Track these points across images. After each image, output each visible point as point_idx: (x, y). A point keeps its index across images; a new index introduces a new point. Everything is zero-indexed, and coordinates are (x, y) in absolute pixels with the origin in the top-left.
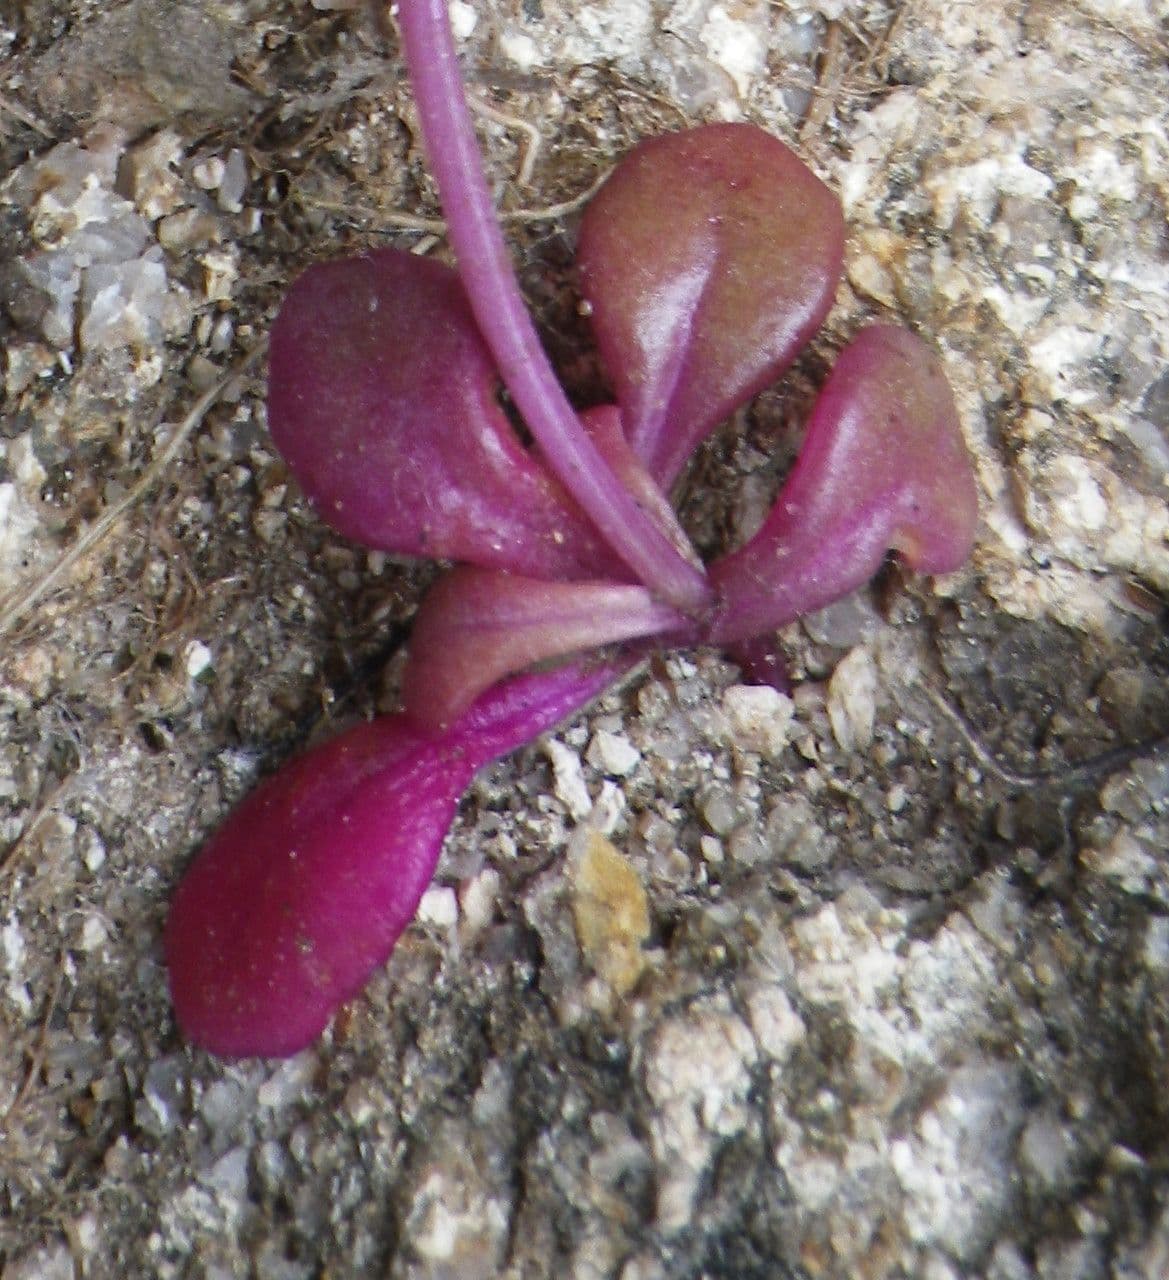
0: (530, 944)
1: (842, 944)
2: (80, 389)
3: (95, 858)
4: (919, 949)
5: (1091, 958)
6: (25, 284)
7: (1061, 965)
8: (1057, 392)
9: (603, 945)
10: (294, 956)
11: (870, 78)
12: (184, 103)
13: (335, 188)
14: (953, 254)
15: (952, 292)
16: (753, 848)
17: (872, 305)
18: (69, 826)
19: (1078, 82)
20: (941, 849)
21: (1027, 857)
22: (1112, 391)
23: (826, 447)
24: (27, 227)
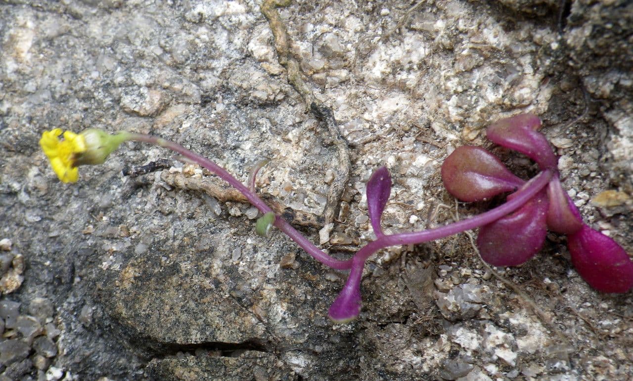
0: (617, 216)
1: (620, 150)
2: (490, 303)
3: (588, 304)
4: (621, 133)
5: (627, 97)
6: (466, 314)
7: (627, 103)
8: (500, 96)
9: (618, 201)
10: (618, 267)
11: (428, 132)
12: (430, 278)
13: (448, 247)
14: (469, 117)
15: (478, 118)
16: (594, 165)
17: (480, 135)
18: (582, 310)
19: (432, 88)
20: (597, 127)
21: (602, 109)
22: (500, 85)
23: (516, 145)
24: (455, 312)
